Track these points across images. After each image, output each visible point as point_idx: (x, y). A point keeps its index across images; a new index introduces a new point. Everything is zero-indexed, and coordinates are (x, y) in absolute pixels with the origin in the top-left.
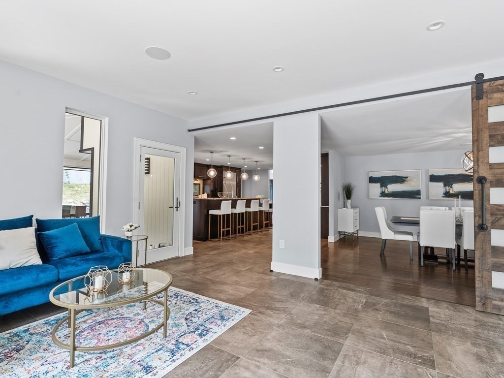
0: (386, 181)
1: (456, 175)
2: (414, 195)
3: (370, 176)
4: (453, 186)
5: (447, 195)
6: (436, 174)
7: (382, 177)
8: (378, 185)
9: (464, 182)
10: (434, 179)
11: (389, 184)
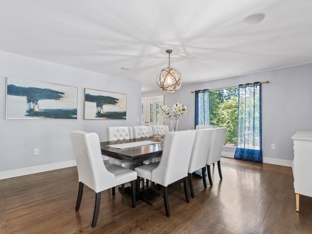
0: (37, 94)
1: (105, 97)
2: (69, 114)
3: (9, 83)
4: (103, 107)
5: (99, 115)
6: (91, 94)
7: (30, 89)
8: (24, 99)
9: (111, 104)
10: (88, 98)
11: (40, 99)
